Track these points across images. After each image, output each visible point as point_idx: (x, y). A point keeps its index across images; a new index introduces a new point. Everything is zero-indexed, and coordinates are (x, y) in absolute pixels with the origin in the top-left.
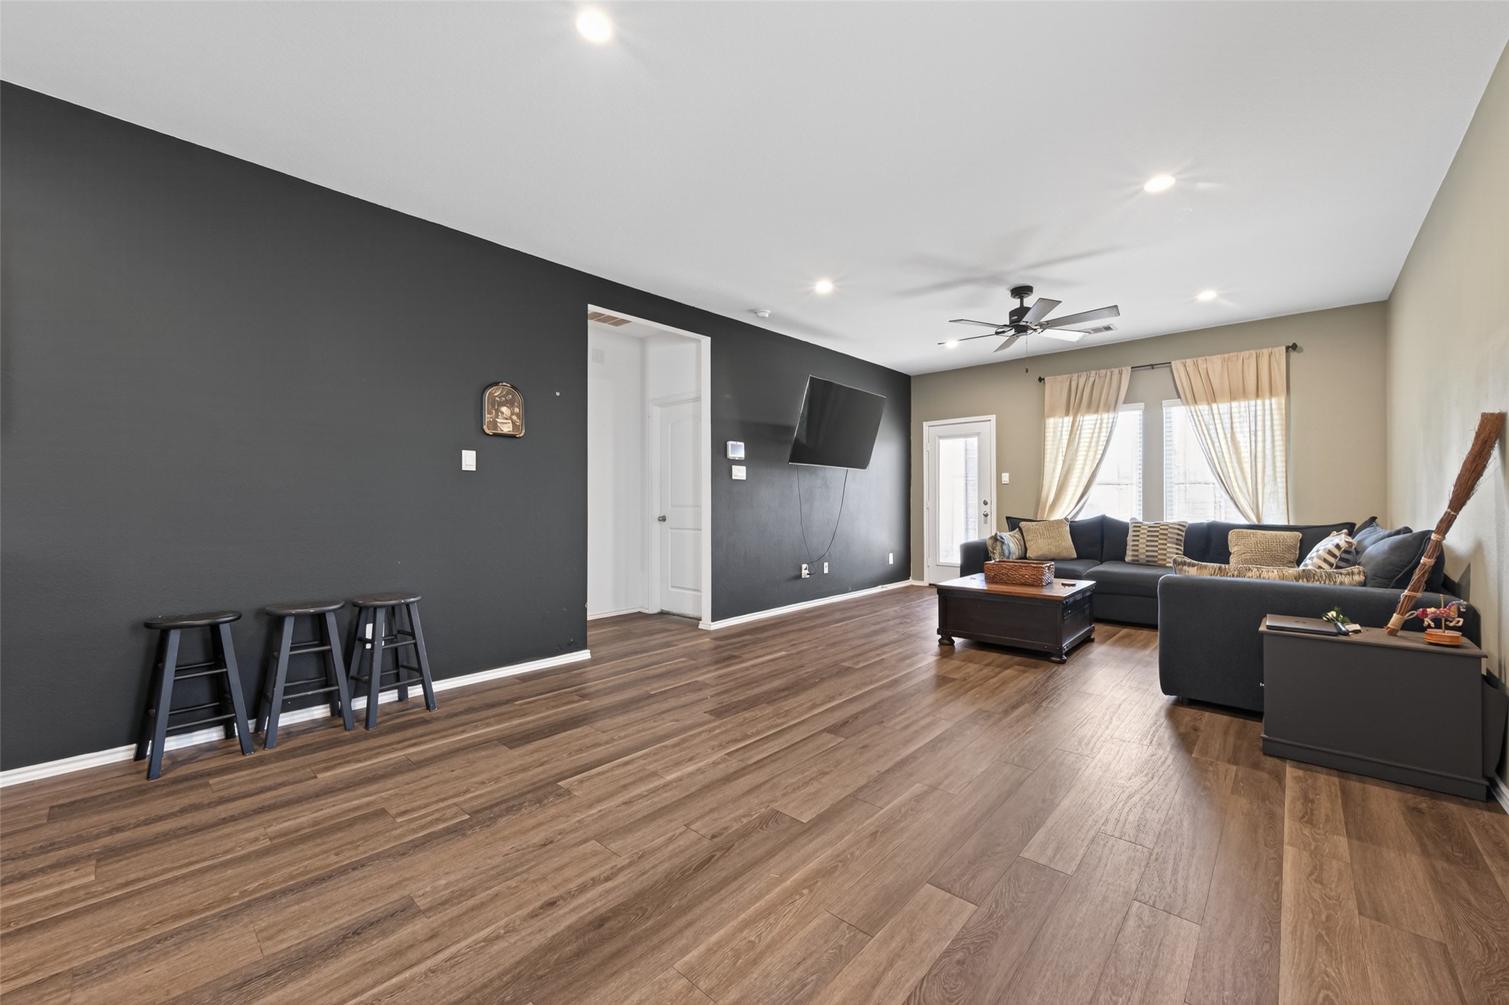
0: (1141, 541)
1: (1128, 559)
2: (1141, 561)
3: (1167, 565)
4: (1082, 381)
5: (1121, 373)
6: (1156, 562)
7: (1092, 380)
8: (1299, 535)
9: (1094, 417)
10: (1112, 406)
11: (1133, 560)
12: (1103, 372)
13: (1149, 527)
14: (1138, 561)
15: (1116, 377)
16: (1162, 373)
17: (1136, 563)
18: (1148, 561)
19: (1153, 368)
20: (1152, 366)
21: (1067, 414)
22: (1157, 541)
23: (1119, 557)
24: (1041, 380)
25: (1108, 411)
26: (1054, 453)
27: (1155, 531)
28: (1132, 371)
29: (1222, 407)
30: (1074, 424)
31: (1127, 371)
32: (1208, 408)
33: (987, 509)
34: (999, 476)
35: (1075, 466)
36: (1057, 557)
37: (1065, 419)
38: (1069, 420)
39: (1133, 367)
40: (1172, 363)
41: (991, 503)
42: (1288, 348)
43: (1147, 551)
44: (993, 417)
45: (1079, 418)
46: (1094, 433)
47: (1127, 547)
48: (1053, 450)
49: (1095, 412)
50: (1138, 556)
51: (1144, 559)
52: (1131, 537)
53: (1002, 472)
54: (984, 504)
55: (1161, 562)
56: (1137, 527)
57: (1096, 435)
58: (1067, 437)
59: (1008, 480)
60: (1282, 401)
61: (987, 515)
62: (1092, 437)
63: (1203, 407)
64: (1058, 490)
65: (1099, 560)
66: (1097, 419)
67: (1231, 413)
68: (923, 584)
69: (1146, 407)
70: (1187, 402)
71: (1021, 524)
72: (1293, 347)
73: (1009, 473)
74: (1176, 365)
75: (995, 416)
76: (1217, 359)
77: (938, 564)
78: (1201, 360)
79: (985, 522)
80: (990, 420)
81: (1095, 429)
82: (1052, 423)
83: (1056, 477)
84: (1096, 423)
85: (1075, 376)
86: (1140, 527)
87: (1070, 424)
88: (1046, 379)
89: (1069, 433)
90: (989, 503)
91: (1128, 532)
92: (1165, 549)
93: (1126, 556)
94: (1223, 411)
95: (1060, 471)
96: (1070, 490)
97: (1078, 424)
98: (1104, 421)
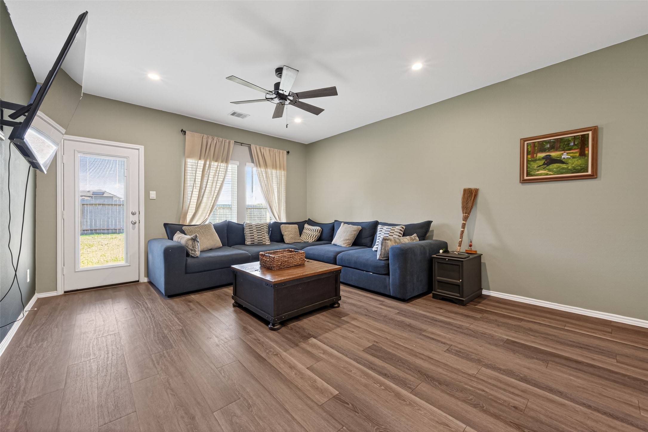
0: (254, 233)
1: (248, 242)
2: (255, 243)
3: (266, 244)
4: (210, 140)
5: (229, 143)
6: (262, 243)
7: (215, 142)
8: (296, 226)
9: (216, 164)
10: (226, 160)
11: (251, 244)
12: (221, 139)
13: (256, 226)
14: (254, 243)
15: (227, 144)
16: (246, 149)
17: (253, 245)
18: (258, 243)
20: (241, 144)
21: (200, 159)
22: (261, 233)
24: (184, 132)
25: (223, 162)
26: (192, 181)
27: (259, 227)
28: (234, 144)
29: (269, 171)
30: (205, 165)
31: (232, 142)
32: (264, 170)
33: (135, 218)
34: (147, 194)
35: (206, 191)
36: (214, 247)
37: (200, 162)
38: (202, 162)
39: (235, 142)
40: (251, 145)
41: (139, 214)
42: (287, 152)
43: (258, 238)
44: (142, 148)
45: (208, 163)
46: (216, 173)
47: (246, 237)
48: (192, 179)
49: (216, 161)
50: (254, 241)
51: (257, 242)
52: (247, 231)
53: (150, 192)
54: (132, 214)
55: (264, 243)
56: (250, 226)
57: (217, 174)
58: (201, 173)
59: (155, 197)
60: (286, 173)
61: (135, 223)
62: (215, 175)
63: (263, 170)
64: (197, 206)
65: (228, 246)
66: (218, 166)
67: (272, 175)
68: (56, 293)
69: (239, 164)
70: (257, 166)
71: (184, 228)
72: (288, 152)
73: (155, 192)
74: (253, 147)
75: (143, 147)
76: (267, 149)
77: (76, 271)
78: (262, 147)
79: (134, 229)
80: (138, 149)
81: (217, 171)
82: (190, 162)
83: (193, 197)
84: (217, 168)
85: (205, 136)
86: (252, 226)
87: (202, 165)
88: (187, 132)
89: (201, 170)
90: (138, 213)
91: (243, 229)
92: (264, 236)
93: (246, 242)
94: (269, 173)
95: (198, 193)
96: (203, 205)
97: (207, 166)
98: (221, 167)
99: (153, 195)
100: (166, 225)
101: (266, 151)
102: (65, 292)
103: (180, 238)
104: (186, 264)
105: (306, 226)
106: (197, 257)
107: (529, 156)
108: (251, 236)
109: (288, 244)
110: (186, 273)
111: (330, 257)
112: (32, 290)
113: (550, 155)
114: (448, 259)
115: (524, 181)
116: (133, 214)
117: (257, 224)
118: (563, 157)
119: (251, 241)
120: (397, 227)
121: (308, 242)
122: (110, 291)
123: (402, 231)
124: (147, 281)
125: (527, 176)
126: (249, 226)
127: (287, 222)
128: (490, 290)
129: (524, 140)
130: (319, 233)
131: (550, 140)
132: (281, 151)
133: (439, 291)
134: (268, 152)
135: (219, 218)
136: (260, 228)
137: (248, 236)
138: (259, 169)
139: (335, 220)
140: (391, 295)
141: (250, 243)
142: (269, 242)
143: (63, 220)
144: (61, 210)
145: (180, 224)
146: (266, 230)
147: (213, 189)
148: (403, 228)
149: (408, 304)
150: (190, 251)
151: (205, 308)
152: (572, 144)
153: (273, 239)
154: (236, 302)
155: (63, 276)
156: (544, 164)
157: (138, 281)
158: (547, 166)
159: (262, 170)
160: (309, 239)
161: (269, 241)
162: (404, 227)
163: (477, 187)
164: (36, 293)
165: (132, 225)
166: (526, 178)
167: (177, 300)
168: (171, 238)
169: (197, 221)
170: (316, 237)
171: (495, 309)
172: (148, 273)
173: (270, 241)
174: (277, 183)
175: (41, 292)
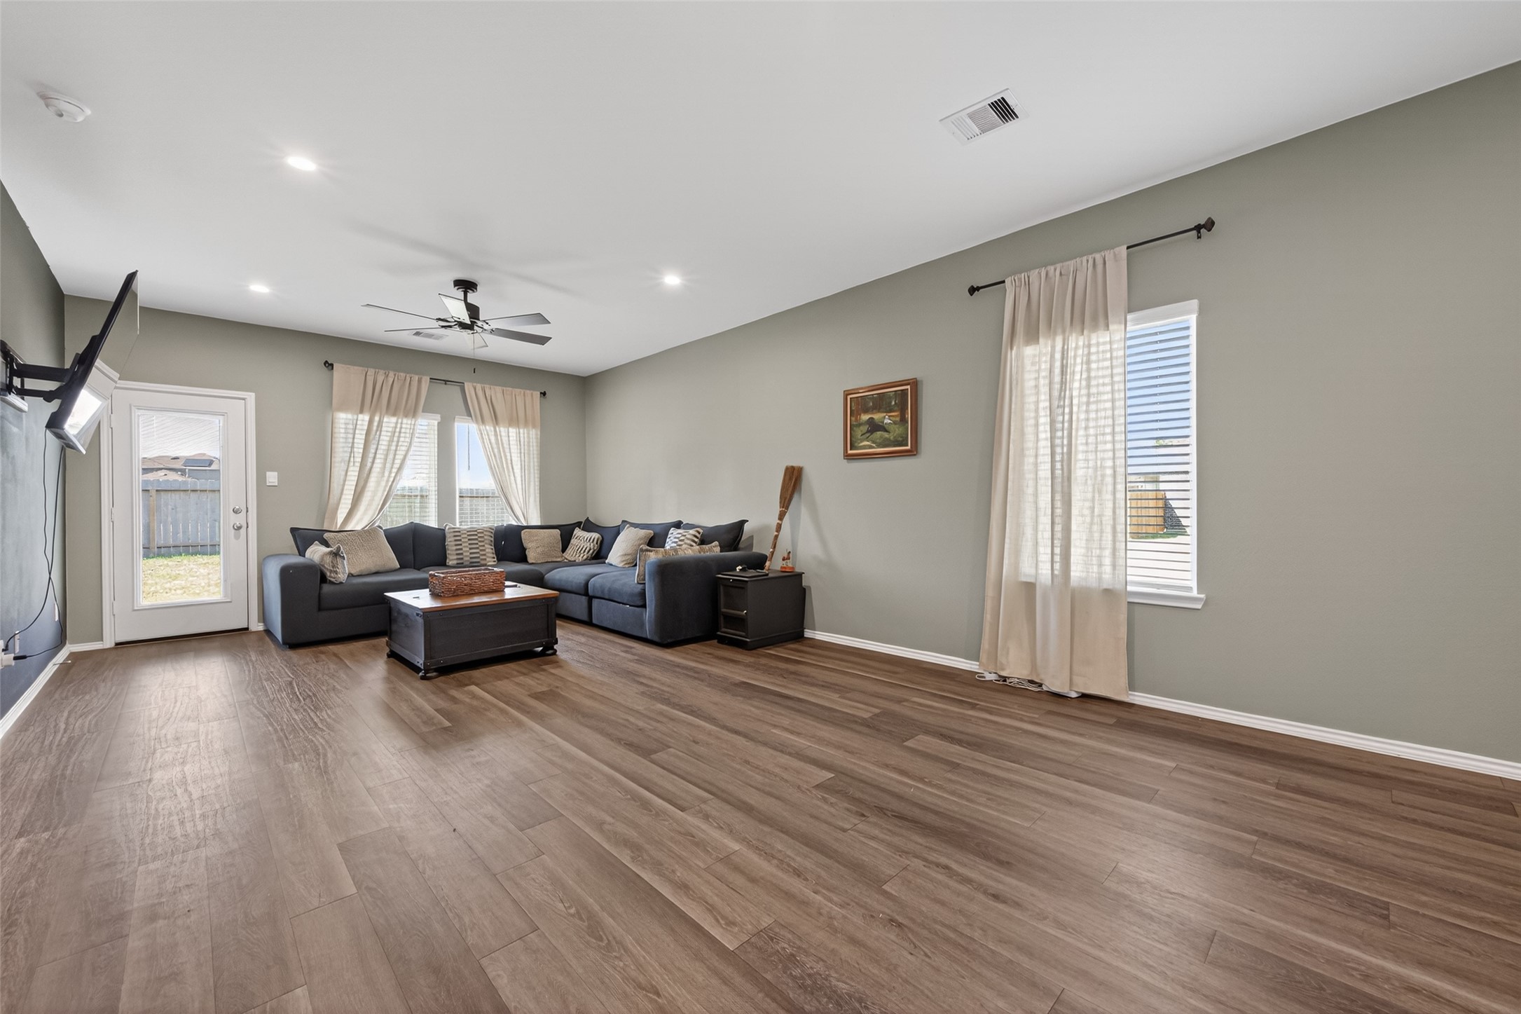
0: (464, 545)
1: (452, 560)
2: (466, 563)
3: (489, 564)
4: (380, 378)
5: (420, 381)
6: (479, 562)
7: (391, 380)
8: (557, 532)
9: (394, 420)
10: (412, 412)
11: (457, 564)
12: (403, 375)
13: (468, 532)
14: (462, 563)
15: (415, 383)
16: (455, 390)
17: (461, 566)
18: (471, 563)
19: (446, 384)
20: (446, 382)
21: (361, 412)
22: (477, 544)
23: (442, 562)
24: (329, 366)
25: (406, 416)
26: (346, 452)
27: (474, 535)
28: (430, 382)
29: (502, 430)
30: (371, 422)
31: (425, 380)
32: (492, 429)
33: (239, 520)
34: (261, 478)
35: (374, 470)
36: (381, 569)
37: (361, 416)
38: (364, 418)
39: (431, 379)
40: (463, 383)
41: (247, 511)
42: (541, 393)
43: (471, 553)
44: (251, 397)
45: (377, 418)
46: (394, 436)
47: (448, 552)
48: (346, 449)
49: (394, 415)
50: (462, 559)
51: (468, 561)
52: (450, 542)
53: (267, 473)
54: (233, 510)
55: (483, 562)
56: (457, 533)
57: (395, 439)
58: (364, 437)
59: (276, 480)
60: (539, 433)
61: (240, 528)
62: (391, 441)
63: (490, 428)
64: (356, 496)
65: (414, 568)
66: (397, 423)
67: (509, 436)
68: (102, 645)
69: (440, 419)
70: (477, 422)
71: (326, 535)
72: (544, 394)
73: (276, 473)
74: (468, 386)
75: (253, 395)
76: (499, 389)
77: (136, 608)
78: (487, 387)
79: (237, 537)
80: (244, 399)
81: (395, 432)
82: (342, 417)
83: (349, 480)
84: (396, 427)
85: (371, 372)
86: (460, 532)
87: (366, 423)
88: (335, 366)
89: (364, 432)
90: (244, 511)
91: (444, 538)
92: (484, 550)
93: (447, 561)
94: (503, 434)
95: (357, 474)
96: (367, 496)
97: (376, 424)
98: (404, 426)
99: (272, 478)
100: (293, 530)
101: (496, 393)
102: (117, 644)
103: (316, 553)
104: (319, 594)
105: (578, 532)
106: (341, 583)
107: (853, 419)
108: (457, 550)
109: (532, 564)
110: (320, 609)
111: (580, 583)
112: (62, 638)
113: (872, 418)
114: (733, 579)
115: (848, 457)
116: (236, 512)
117: (471, 528)
118: (885, 422)
119: (458, 559)
120: (692, 532)
121: (575, 561)
122: (194, 644)
123: (697, 537)
124: (262, 629)
125: (851, 449)
126: (454, 532)
127: (543, 524)
128: (815, 630)
129: (847, 394)
130: (597, 543)
131: (873, 395)
132: (528, 392)
133: (725, 631)
134: (500, 395)
135: (398, 519)
136: (476, 535)
137: (452, 550)
138: (482, 427)
139: (623, 521)
140: (649, 637)
141: (455, 562)
142: (494, 561)
143: (112, 523)
144: (109, 508)
145: (324, 529)
146: (489, 538)
147: (388, 465)
148: (699, 533)
149: (669, 651)
150: (328, 574)
151: (341, 659)
152: (893, 403)
153: (502, 556)
154: (391, 651)
155: (112, 617)
156: (868, 432)
157: (247, 629)
158: (871, 434)
159: (487, 427)
160: (578, 555)
161: (495, 559)
162: (701, 531)
163: (801, 465)
164: (67, 642)
165: (233, 531)
166: (850, 452)
167: (303, 651)
168: (302, 553)
169: (357, 524)
170: (591, 551)
171: (793, 655)
172: (263, 617)
173: (497, 559)
174: (521, 453)
175: (76, 641)
